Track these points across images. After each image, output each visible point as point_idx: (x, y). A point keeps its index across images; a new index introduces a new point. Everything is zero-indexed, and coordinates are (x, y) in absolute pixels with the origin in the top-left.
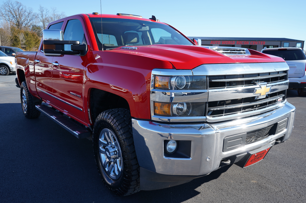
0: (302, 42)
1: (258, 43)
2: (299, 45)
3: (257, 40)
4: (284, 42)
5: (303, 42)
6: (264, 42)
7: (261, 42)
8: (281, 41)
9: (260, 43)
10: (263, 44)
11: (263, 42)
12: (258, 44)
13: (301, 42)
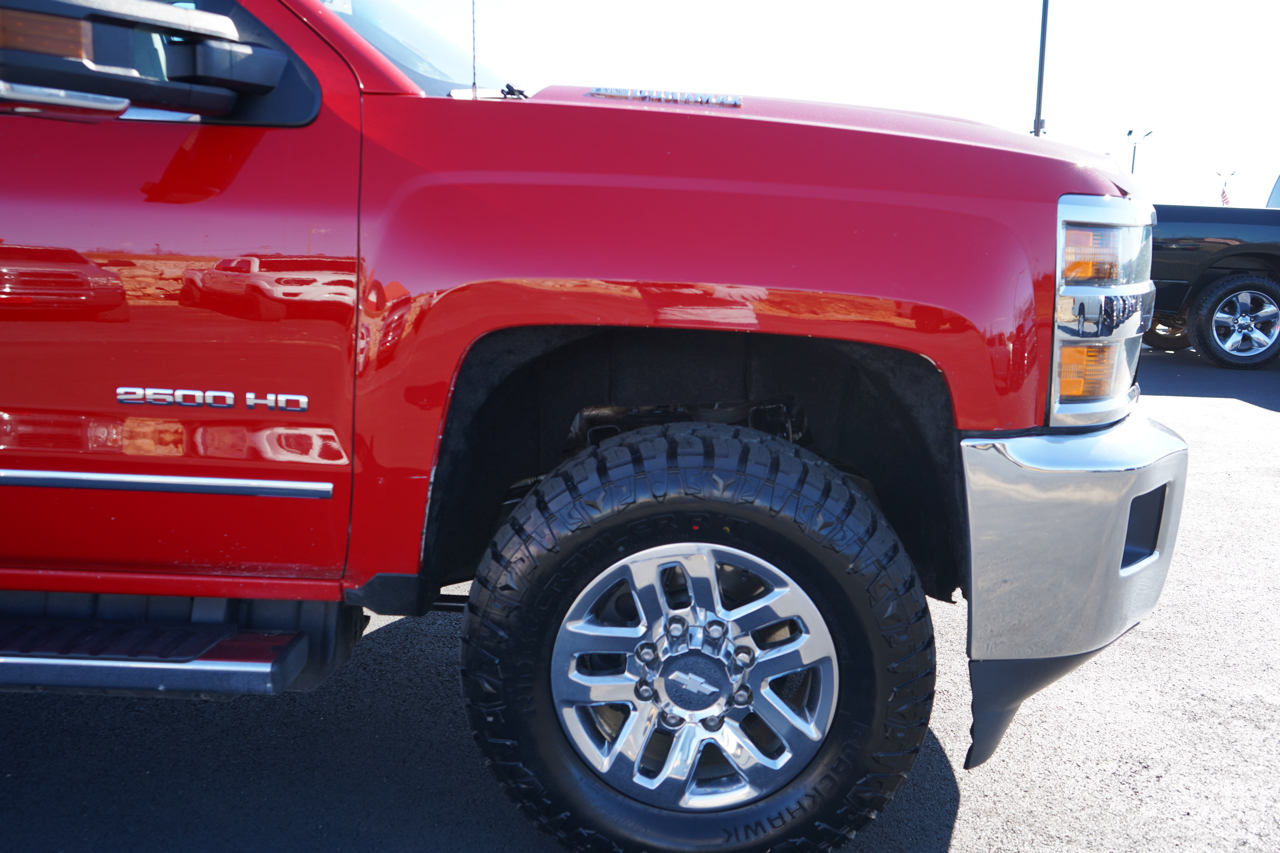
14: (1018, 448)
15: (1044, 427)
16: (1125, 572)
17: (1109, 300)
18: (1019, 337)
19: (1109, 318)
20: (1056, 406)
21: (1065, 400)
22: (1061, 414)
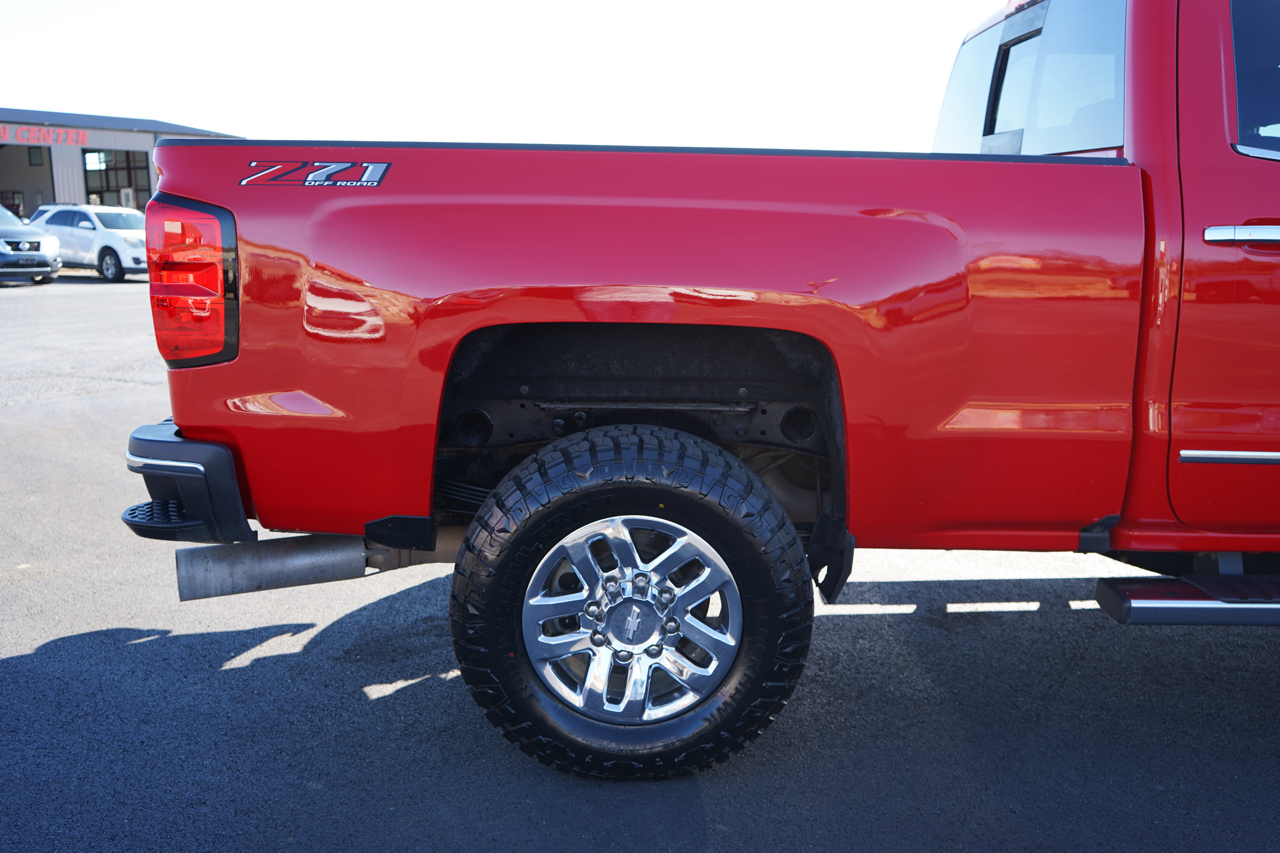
1: (53, 136)
3: (47, 123)
6: (81, 131)
7: (70, 130)
9: (63, 137)
10: (77, 141)
11: (78, 133)
12: (57, 140)
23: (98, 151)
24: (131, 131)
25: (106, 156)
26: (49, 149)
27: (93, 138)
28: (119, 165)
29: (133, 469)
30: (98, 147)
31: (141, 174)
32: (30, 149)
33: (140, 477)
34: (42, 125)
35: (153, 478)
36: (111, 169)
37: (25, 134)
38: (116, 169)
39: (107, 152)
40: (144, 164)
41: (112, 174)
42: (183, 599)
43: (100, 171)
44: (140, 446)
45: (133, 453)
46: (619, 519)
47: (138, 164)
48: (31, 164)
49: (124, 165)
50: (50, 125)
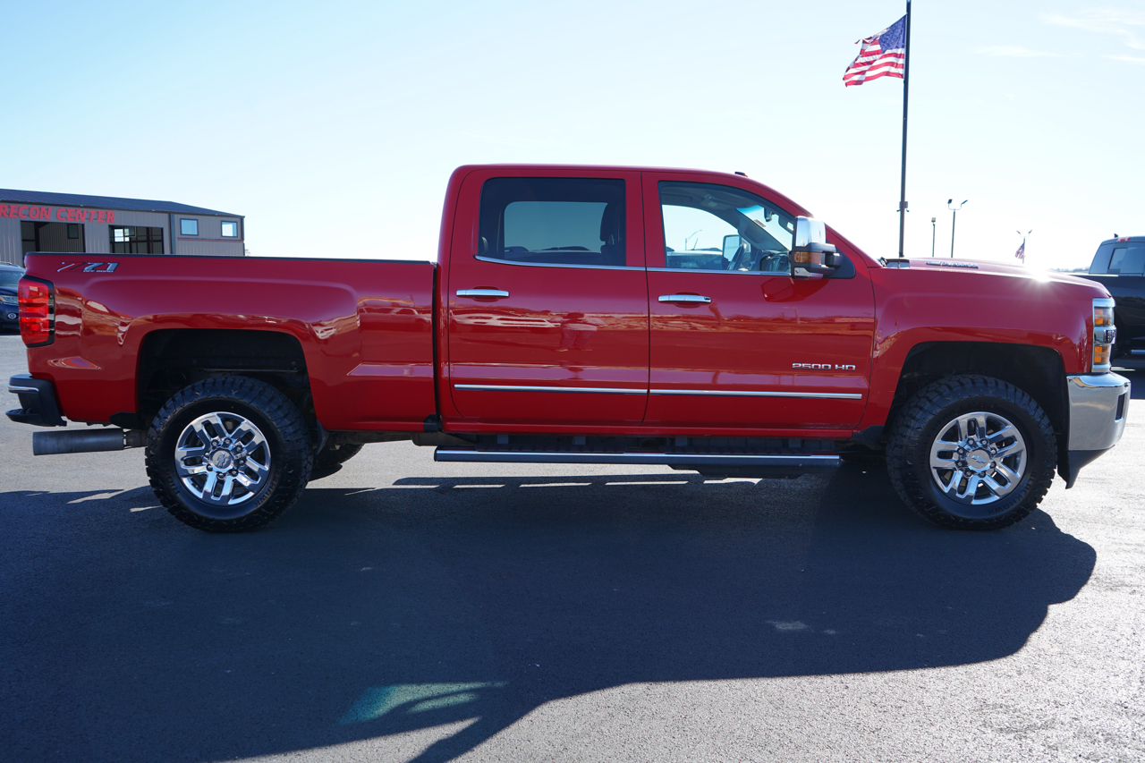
0: (239, 221)
1: (87, 216)
2: (228, 230)
3: (82, 205)
4: (180, 216)
5: (242, 218)
6: (109, 211)
7: (100, 211)
8: (170, 213)
9: (95, 216)
10: (107, 220)
11: (106, 213)
12: (89, 219)
13: (234, 219)
14: (1085, 379)
15: (1090, 373)
16: (1116, 421)
17: (1107, 331)
18: (1081, 345)
19: (1107, 339)
20: (1094, 366)
21: (1096, 364)
22: (1095, 368)
23: (123, 227)
24: (151, 211)
25: (130, 232)
26: (83, 225)
27: (119, 217)
28: (139, 239)
29: (11, 391)
30: (123, 224)
31: (156, 246)
32: (68, 225)
33: (16, 395)
34: (79, 207)
35: (22, 395)
36: (134, 242)
37: (64, 214)
38: (137, 242)
39: (130, 228)
40: (160, 238)
41: (134, 245)
42: (35, 454)
43: (124, 242)
44: (15, 381)
45: (11, 384)
46: (215, 413)
47: (154, 238)
48: (69, 238)
49: (145, 238)
50: (84, 207)
